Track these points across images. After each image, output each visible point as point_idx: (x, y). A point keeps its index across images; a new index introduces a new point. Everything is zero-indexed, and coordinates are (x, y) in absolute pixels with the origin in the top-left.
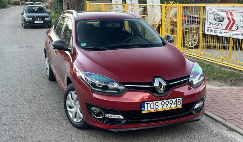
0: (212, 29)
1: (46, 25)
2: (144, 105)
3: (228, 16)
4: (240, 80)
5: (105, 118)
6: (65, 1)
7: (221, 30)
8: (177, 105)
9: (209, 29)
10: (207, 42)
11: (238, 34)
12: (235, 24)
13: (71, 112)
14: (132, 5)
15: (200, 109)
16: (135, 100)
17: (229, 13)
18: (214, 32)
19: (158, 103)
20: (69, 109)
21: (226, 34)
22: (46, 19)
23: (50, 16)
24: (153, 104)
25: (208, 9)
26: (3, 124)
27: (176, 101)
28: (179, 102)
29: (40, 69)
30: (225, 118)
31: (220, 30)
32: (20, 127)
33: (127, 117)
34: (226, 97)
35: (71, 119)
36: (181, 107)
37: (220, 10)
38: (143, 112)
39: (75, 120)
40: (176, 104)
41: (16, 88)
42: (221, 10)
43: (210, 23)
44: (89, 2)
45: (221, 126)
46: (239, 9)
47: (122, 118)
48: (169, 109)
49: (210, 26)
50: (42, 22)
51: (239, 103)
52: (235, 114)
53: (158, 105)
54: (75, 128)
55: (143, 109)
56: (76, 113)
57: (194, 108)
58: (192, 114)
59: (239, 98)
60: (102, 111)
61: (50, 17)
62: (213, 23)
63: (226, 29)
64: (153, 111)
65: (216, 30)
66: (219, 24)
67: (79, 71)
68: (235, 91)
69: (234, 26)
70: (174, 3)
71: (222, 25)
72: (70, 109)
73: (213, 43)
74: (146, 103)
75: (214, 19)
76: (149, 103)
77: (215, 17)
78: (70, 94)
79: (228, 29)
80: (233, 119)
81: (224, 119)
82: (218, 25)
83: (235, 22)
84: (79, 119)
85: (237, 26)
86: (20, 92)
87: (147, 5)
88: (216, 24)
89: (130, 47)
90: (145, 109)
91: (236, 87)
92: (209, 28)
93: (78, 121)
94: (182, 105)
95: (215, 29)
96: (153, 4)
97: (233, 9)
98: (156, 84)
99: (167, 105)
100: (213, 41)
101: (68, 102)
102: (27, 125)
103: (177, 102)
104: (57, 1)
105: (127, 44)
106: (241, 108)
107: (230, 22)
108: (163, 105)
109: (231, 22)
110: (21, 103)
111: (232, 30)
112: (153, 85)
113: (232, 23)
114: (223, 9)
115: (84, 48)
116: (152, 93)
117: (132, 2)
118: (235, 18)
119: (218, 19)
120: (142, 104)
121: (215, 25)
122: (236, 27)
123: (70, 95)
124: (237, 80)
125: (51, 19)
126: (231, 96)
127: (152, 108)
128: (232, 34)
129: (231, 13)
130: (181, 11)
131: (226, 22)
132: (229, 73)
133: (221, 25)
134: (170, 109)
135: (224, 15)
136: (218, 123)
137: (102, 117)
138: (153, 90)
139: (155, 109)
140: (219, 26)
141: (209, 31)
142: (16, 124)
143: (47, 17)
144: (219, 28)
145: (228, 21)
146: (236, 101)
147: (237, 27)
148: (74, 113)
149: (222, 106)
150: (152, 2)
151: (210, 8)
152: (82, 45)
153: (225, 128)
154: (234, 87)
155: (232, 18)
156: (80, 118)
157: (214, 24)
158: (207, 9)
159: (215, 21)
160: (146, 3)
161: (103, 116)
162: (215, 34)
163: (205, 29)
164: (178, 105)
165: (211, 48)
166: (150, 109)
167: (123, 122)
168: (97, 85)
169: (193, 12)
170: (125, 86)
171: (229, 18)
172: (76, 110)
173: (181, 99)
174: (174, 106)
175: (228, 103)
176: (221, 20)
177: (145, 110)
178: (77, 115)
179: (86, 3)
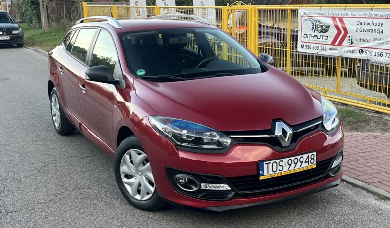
0: (310, 44)
1: (14, 42)
2: (263, 166)
3: (336, 24)
4: (363, 121)
5: (200, 191)
6: (43, 2)
7: (325, 46)
8: (310, 164)
9: (305, 44)
10: (302, 66)
11: (354, 52)
12: (348, 36)
13: (130, 185)
14: (166, 8)
15: (339, 167)
16: (248, 160)
17: (337, 19)
18: (312, 48)
19: (283, 161)
20: (125, 180)
21: (332, 51)
22: (14, 32)
23: (20, 27)
24: (275, 164)
25: (301, 12)
26: (10, 211)
27: (308, 157)
28: (312, 159)
29: (34, 116)
30: (366, 181)
31: (323, 46)
32: (43, 214)
33: (235, 186)
34: (352, 149)
35: (131, 195)
36: (315, 166)
37: (322, 14)
38: (261, 178)
39: (138, 197)
40: (308, 162)
41: (6, 149)
42: (324, 15)
43: (306, 36)
44: (87, 4)
45: (364, 192)
46: (354, 13)
47: (229, 189)
48: (298, 171)
49: (306, 39)
50: (8, 38)
51: (375, 156)
52: (377, 173)
53: (282, 166)
54: (138, 211)
55: (261, 172)
56: (140, 185)
57: (332, 167)
58: (328, 176)
59: (371, 149)
60: (196, 179)
61: (20, 29)
62: (310, 35)
63: (333, 43)
64: (276, 175)
65: (317, 45)
66: (321, 37)
67: (148, 115)
68: (360, 139)
69: (347, 38)
70: (242, 4)
71: (326, 38)
72: (128, 178)
73: (312, 66)
74: (265, 163)
75: (313, 28)
76: (270, 163)
77: (313, 26)
78: (127, 154)
79: (336, 43)
80: (378, 182)
81: (366, 183)
82: (319, 37)
83: (348, 33)
84: (146, 194)
85: (351, 38)
86: (16, 155)
87: (193, 8)
88: (315, 36)
89: (217, 74)
90: (263, 172)
91: (359, 133)
92: (303, 43)
93: (144, 199)
94: (317, 163)
95: (315, 45)
96: (203, 7)
97: (344, 12)
98: (278, 132)
99: (296, 164)
100: (312, 63)
101: (124, 169)
102: (53, 210)
103: (310, 159)
104: (28, 2)
105: (206, 70)
106: (381, 164)
107: (339, 32)
108: (290, 165)
109: (341, 32)
110: (26, 174)
111: (342, 45)
112: (274, 134)
113: (342, 34)
114: (327, 12)
115: (143, 78)
116: (273, 146)
117: (165, 3)
118: (347, 27)
119: (319, 29)
120: (260, 165)
121: (315, 38)
122: (349, 40)
123: (127, 157)
124: (358, 121)
125: (23, 32)
126: (358, 146)
127: (274, 170)
128: (343, 52)
129: (341, 19)
130: (255, 17)
131: (333, 32)
132: (344, 112)
133: (324, 37)
134: (300, 171)
135: (329, 21)
136: (358, 188)
137: (195, 189)
138: (274, 142)
139: (278, 171)
140: (321, 39)
141: (305, 47)
142: (34, 209)
143: (16, 29)
144: (321, 43)
145: (336, 32)
146: (368, 154)
147: (351, 40)
148: (136, 185)
149: (352, 163)
150: (202, 4)
151: (305, 11)
152: (139, 74)
153: (371, 195)
154: (356, 133)
155: (343, 26)
156: (148, 194)
157: (313, 36)
158: (300, 14)
159: (314, 32)
160: (192, 5)
161: (198, 188)
162: (315, 52)
163: (298, 44)
164: (312, 163)
165: (308, 74)
166: (271, 172)
167: (230, 195)
168: (184, 138)
169: (267, 17)
170: (231, 138)
171: (337, 27)
172: (140, 181)
173: (315, 153)
174: (305, 166)
175: (359, 158)
176: (325, 30)
177: (263, 175)
178: (142, 189)
179: (82, 5)
